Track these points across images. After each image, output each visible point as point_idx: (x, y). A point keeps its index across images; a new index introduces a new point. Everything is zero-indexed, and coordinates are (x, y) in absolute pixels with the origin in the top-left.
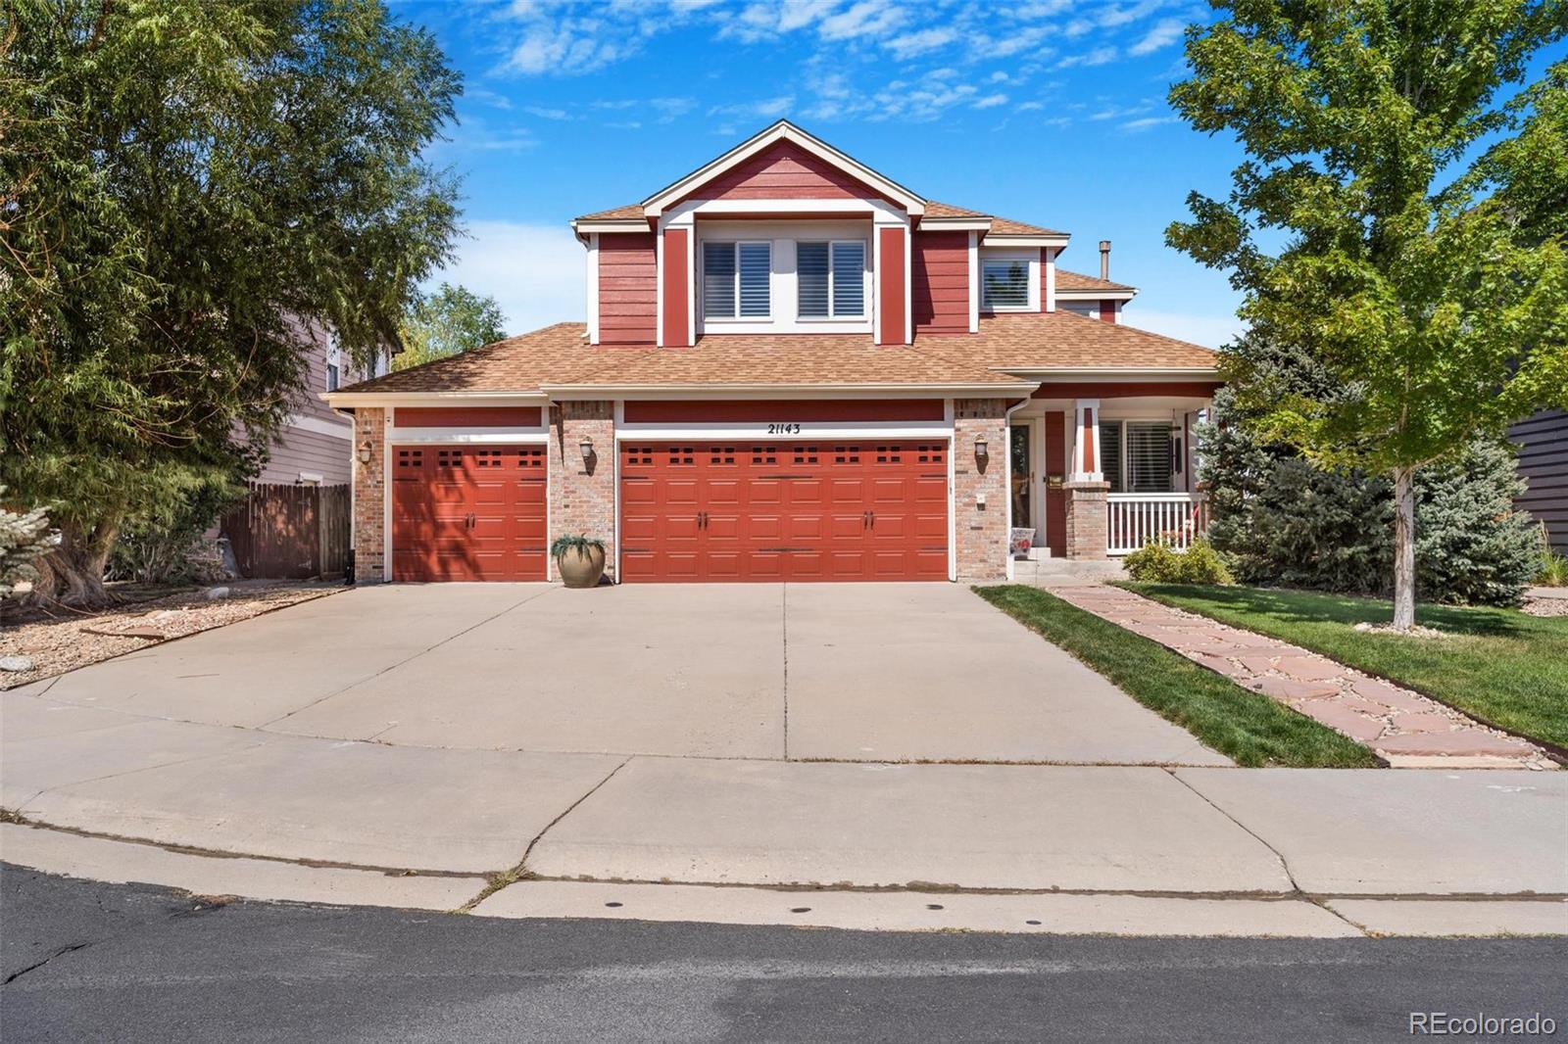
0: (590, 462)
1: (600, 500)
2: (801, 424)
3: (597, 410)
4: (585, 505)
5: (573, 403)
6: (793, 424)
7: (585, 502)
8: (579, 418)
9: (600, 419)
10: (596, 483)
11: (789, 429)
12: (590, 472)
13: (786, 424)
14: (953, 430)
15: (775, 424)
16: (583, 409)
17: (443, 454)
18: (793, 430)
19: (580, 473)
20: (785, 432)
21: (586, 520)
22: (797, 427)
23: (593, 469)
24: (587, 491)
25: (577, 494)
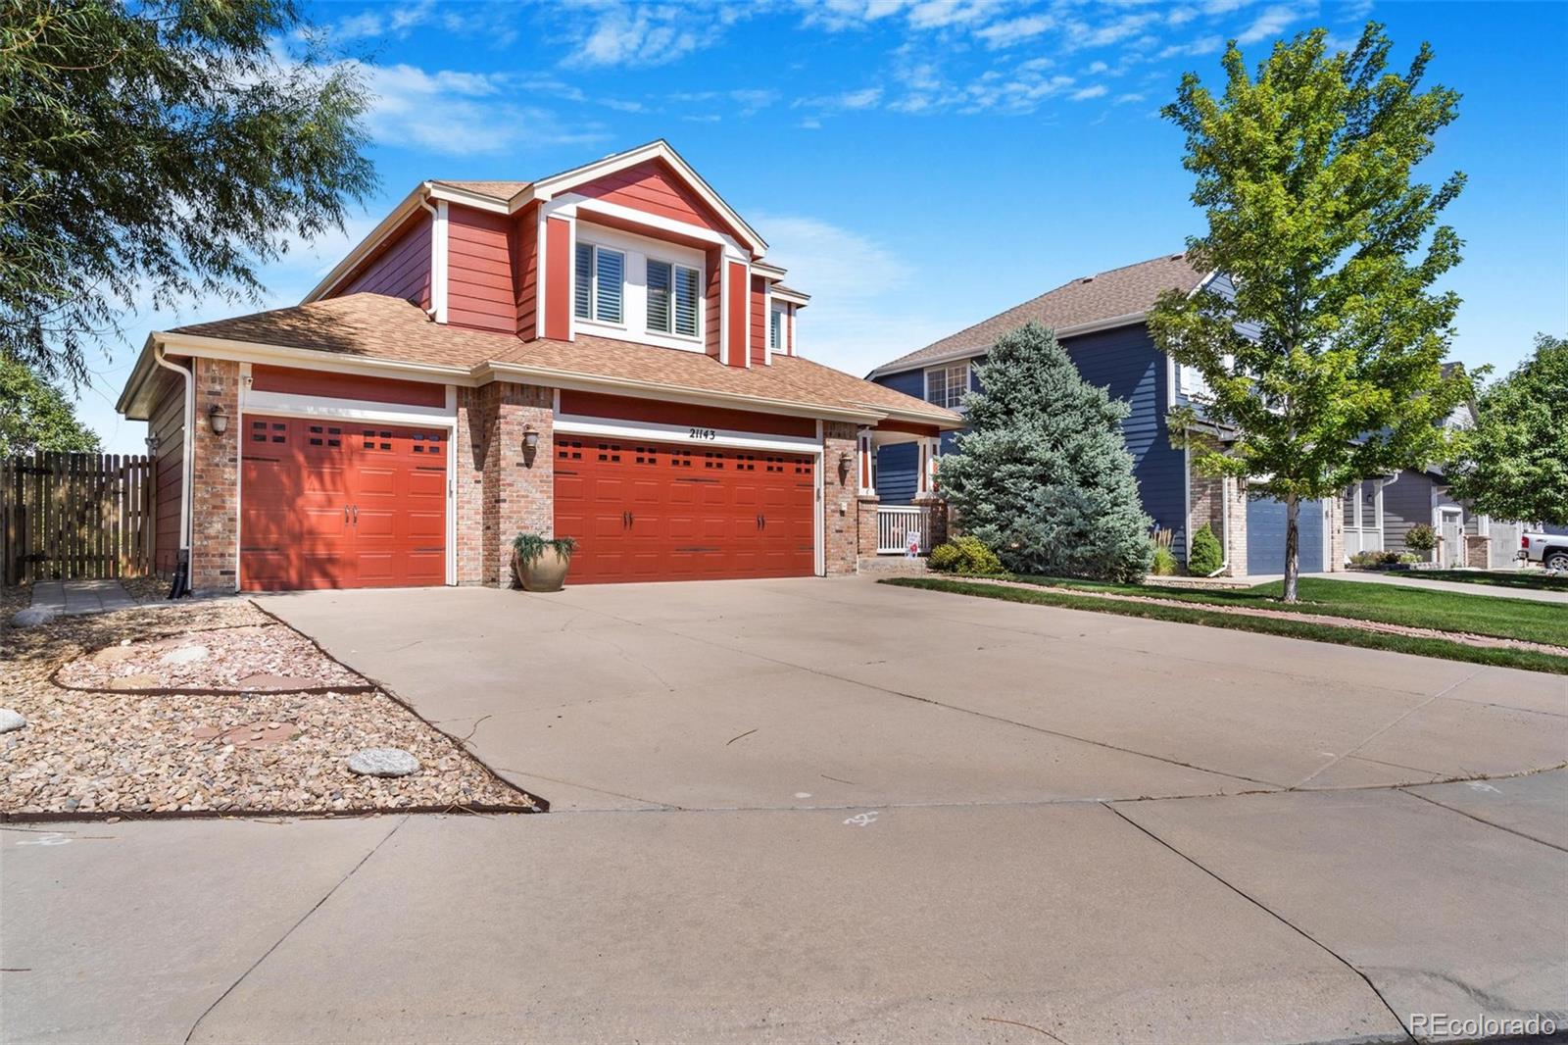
0: (529, 454)
1: (538, 495)
2: (716, 431)
3: (538, 396)
4: (523, 500)
5: (513, 386)
6: (710, 430)
7: (523, 496)
8: (518, 404)
9: (540, 407)
10: (535, 476)
11: (706, 435)
12: (528, 464)
13: (704, 430)
14: (822, 447)
15: (696, 429)
16: (522, 393)
17: (314, 430)
18: (710, 436)
19: (518, 465)
20: (703, 437)
21: (525, 516)
22: (713, 433)
23: (532, 460)
24: (525, 485)
25: (514, 488)
